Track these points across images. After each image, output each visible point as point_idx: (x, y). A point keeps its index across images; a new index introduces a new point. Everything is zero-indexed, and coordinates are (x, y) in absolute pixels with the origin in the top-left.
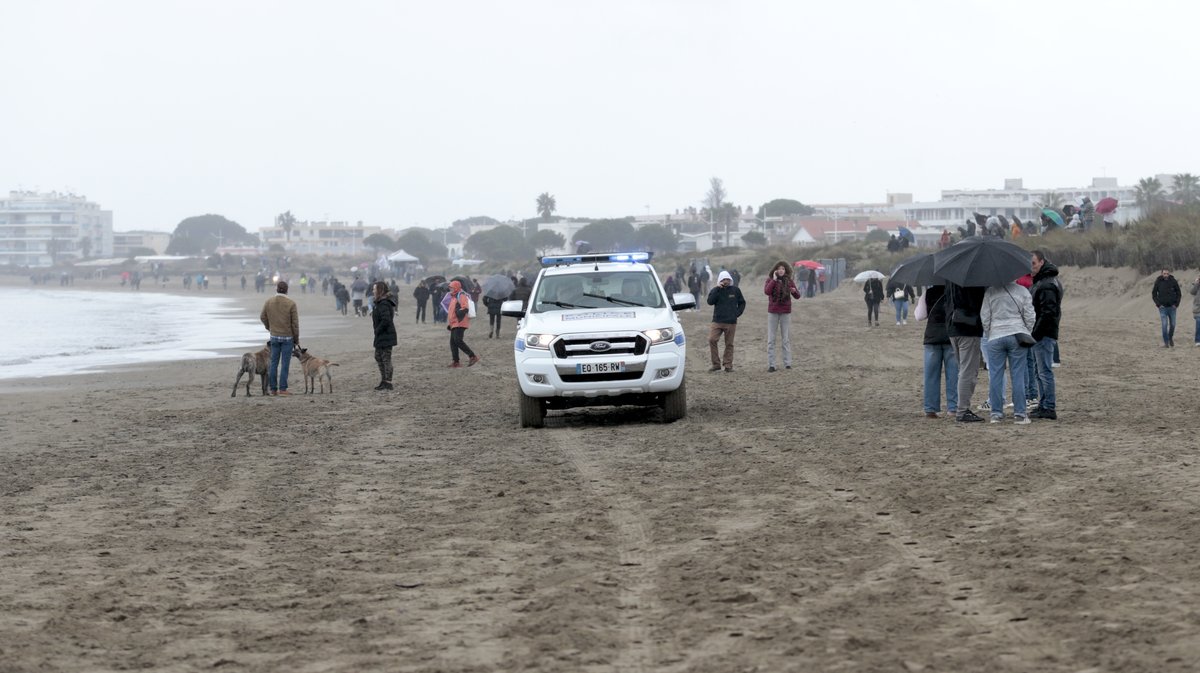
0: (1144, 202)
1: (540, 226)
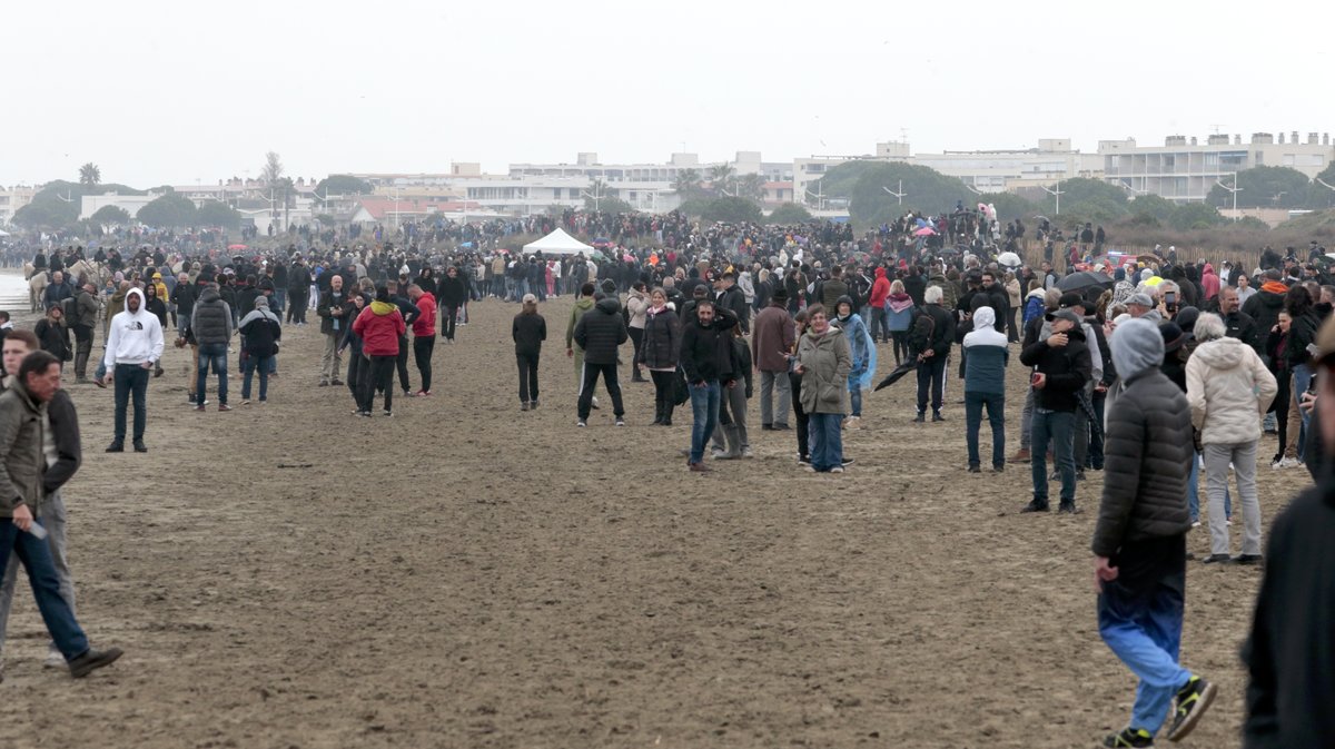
0: (684, 191)
1: (85, 198)
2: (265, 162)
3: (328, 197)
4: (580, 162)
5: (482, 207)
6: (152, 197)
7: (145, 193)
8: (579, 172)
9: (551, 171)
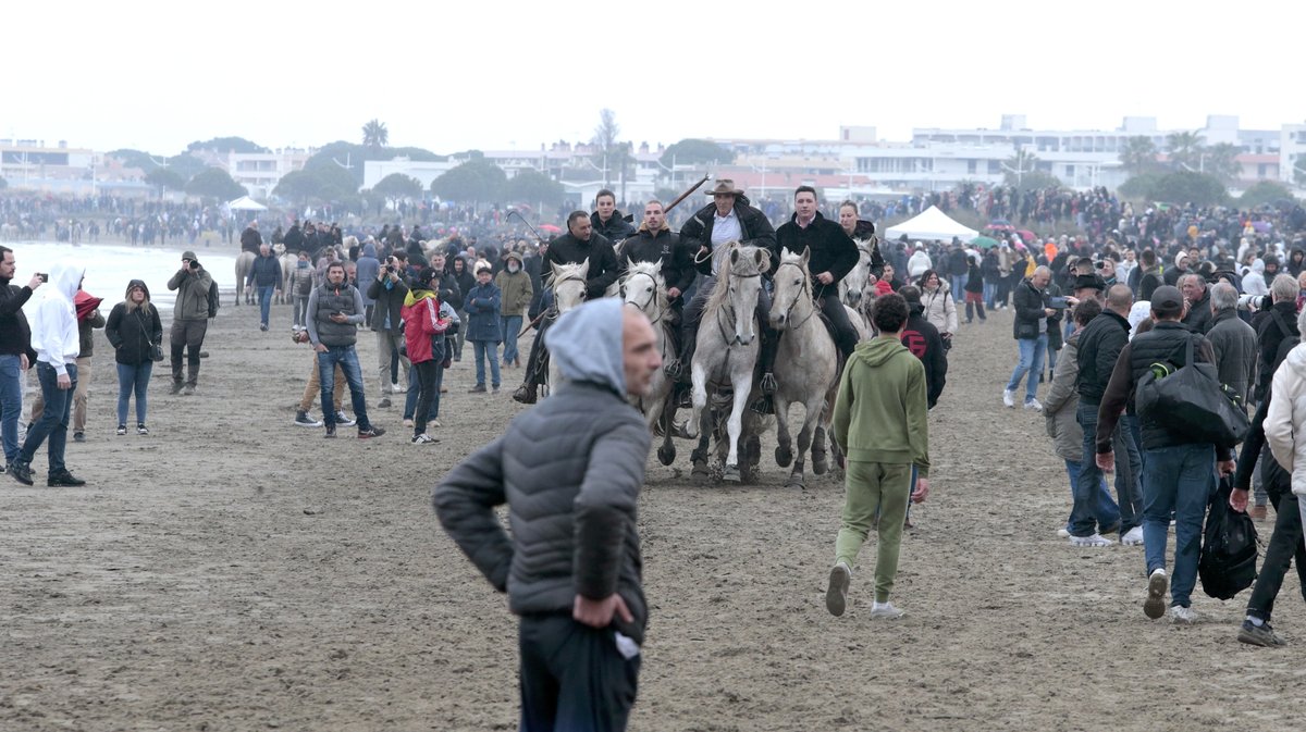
0: (1134, 164)
1: (368, 164)
2: (599, 122)
3: (676, 167)
4: (1004, 127)
5: (874, 183)
6: (453, 164)
7: (445, 159)
8: (1002, 139)
9: (965, 138)
